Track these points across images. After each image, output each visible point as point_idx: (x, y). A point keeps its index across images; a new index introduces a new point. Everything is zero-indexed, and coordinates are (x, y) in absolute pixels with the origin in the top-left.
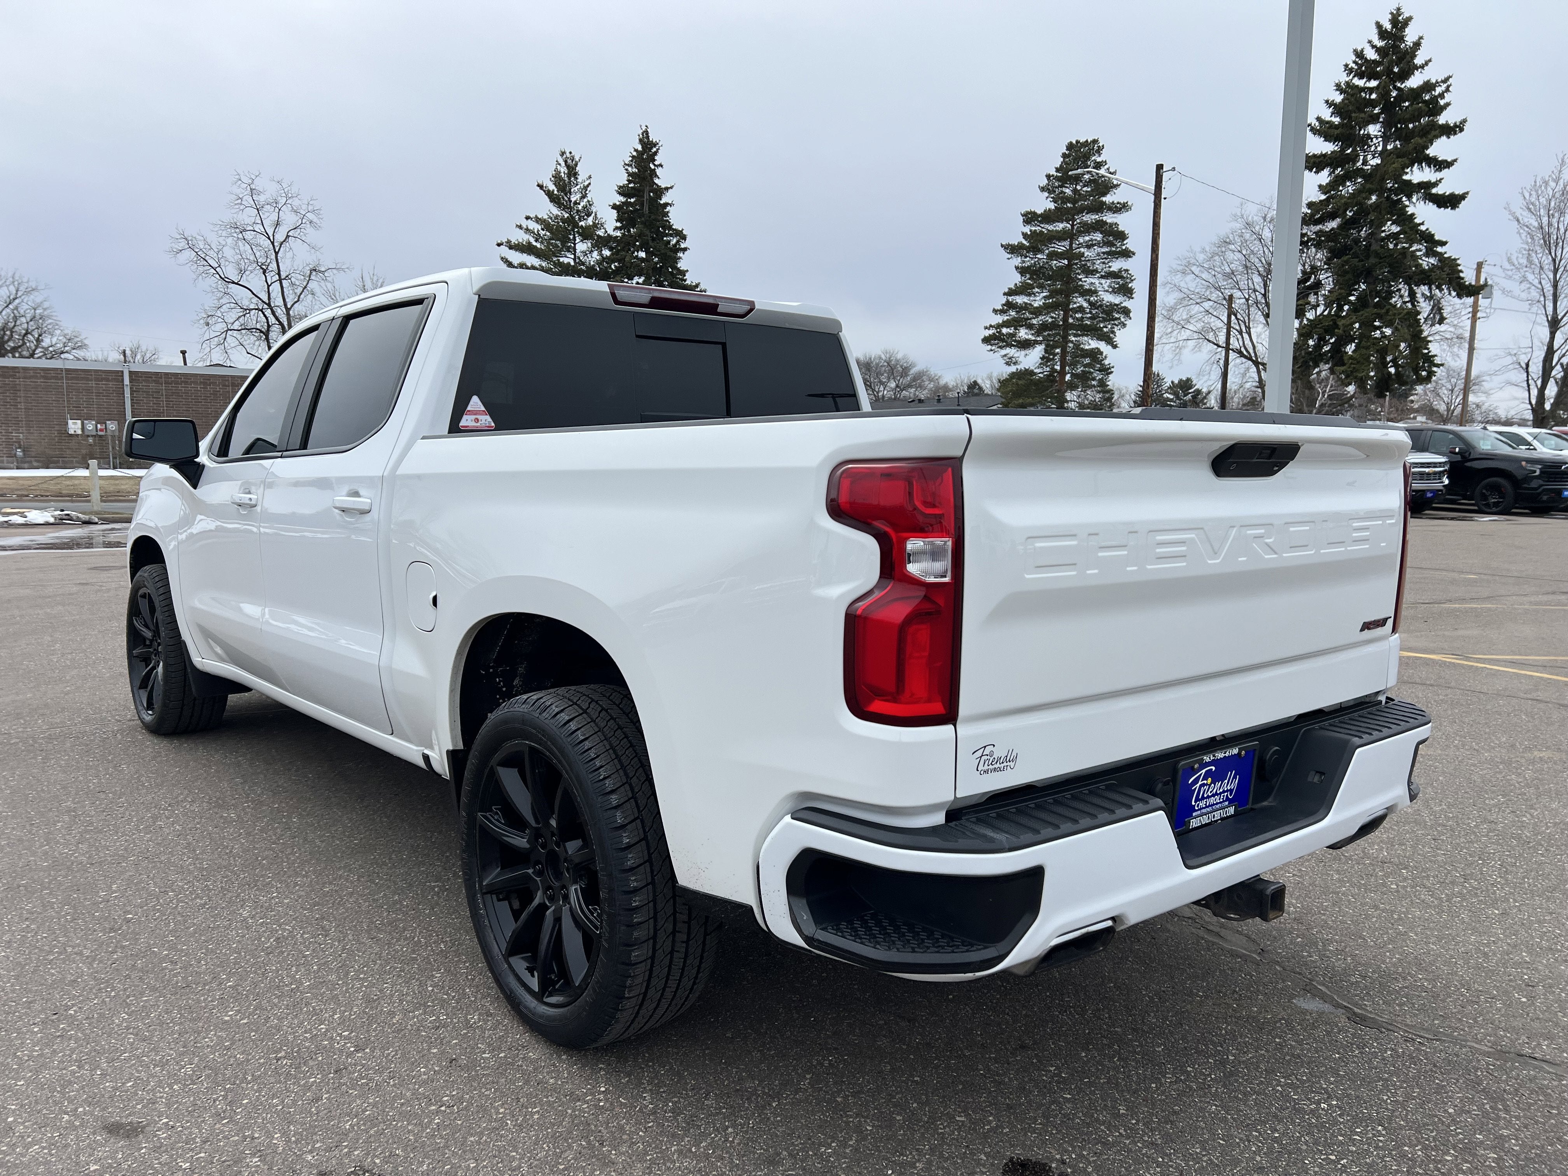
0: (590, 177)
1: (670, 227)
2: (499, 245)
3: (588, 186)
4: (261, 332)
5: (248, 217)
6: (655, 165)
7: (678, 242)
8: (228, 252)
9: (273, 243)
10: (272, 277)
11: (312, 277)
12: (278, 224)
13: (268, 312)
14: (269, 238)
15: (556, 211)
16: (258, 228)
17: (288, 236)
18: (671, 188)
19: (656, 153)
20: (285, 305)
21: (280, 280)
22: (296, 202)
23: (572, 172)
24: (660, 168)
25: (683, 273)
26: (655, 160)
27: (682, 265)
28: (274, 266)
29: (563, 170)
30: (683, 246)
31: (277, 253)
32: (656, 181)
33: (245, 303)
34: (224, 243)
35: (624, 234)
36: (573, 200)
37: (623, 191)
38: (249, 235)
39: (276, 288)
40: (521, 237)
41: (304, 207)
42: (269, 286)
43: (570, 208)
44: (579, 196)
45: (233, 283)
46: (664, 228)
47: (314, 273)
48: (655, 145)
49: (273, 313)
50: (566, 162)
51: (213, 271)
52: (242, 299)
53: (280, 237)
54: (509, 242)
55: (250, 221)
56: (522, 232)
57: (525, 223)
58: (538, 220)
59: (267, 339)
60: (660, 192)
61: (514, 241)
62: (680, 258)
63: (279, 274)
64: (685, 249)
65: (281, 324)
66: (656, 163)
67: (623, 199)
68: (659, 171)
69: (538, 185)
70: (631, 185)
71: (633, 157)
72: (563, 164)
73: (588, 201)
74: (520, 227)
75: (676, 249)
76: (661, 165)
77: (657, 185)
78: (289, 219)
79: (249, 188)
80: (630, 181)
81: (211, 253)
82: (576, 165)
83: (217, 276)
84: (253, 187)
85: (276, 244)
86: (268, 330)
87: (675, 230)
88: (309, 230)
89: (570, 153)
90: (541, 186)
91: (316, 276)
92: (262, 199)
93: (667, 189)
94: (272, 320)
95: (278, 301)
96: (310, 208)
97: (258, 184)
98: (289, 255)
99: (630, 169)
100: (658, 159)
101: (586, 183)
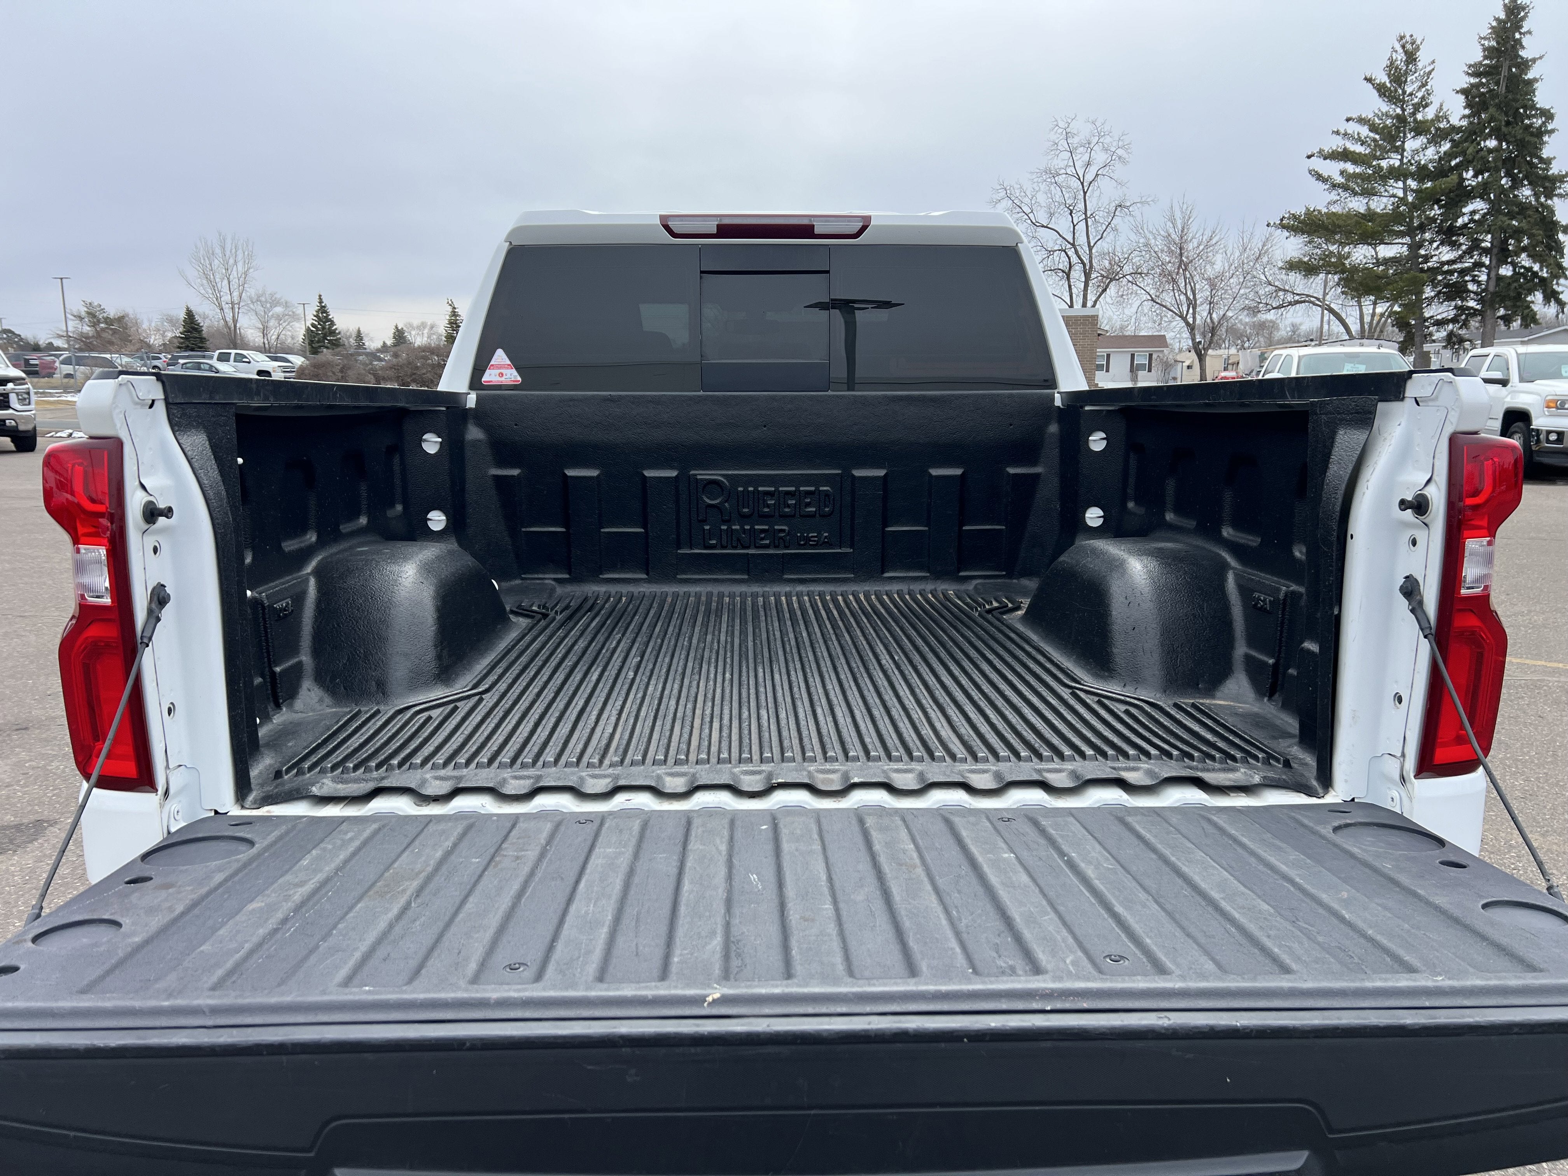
0: (1433, 62)
1: (1533, 107)
2: (1309, 157)
3: (1430, 73)
4: (1063, 271)
5: (1061, 161)
6: (1521, 33)
7: (1544, 123)
8: (1041, 198)
9: (1082, 184)
10: (1078, 217)
11: (1117, 213)
12: (1089, 164)
13: (1071, 253)
14: (1079, 179)
15: (1384, 107)
16: (1072, 170)
17: (1097, 175)
18: (1541, 58)
19: (1523, 19)
20: (1089, 243)
21: (1086, 219)
22: (1107, 140)
23: (1411, 57)
24: (1528, 36)
25: (1548, 162)
26: (1521, 27)
27: (1545, 153)
28: (1081, 206)
29: (1400, 56)
30: (1550, 127)
31: (1085, 193)
32: (1522, 53)
33: (1050, 246)
34: (1037, 189)
35: (1471, 123)
36: (1409, 90)
37: (1476, 71)
38: (1060, 179)
39: (1082, 226)
40: (1337, 143)
41: (1115, 144)
42: (1074, 226)
43: (1403, 101)
44: (1416, 85)
45: (1043, 226)
46: (1525, 107)
47: (1119, 209)
48: (1524, 9)
49: (1076, 252)
50: (1403, 47)
51: (1026, 217)
52: (1047, 241)
53: (1089, 177)
54: (1321, 151)
55: (1062, 164)
56: (1339, 138)
57: (1343, 127)
58: (1361, 121)
59: (1068, 278)
60: (1525, 65)
61: (1327, 149)
62: (1544, 143)
63: (1085, 214)
64: (1552, 131)
65: (1083, 263)
66: (1522, 31)
67: (1473, 80)
68: (1525, 41)
69: (1366, 79)
70: (1486, 62)
71: (1492, 28)
72: (1400, 50)
73: (1428, 90)
74: (1337, 133)
75: (1540, 133)
76: (1529, 32)
77: (1522, 58)
78: (1100, 158)
79: (1064, 133)
80: (1485, 57)
81: (1026, 200)
82: (1418, 49)
83: (1029, 221)
84: (1068, 130)
85: (1085, 184)
86: (1070, 269)
87: (1540, 109)
88: (1118, 165)
89: (1411, 36)
90: (1369, 80)
91: (1120, 211)
92: (1074, 141)
93: (1534, 60)
94: (1074, 259)
95: (1081, 239)
96: (1121, 143)
97: (1073, 128)
98: (1097, 193)
99: (1486, 43)
100: (1526, 26)
101: (1428, 69)
